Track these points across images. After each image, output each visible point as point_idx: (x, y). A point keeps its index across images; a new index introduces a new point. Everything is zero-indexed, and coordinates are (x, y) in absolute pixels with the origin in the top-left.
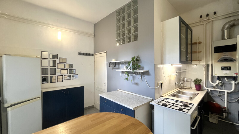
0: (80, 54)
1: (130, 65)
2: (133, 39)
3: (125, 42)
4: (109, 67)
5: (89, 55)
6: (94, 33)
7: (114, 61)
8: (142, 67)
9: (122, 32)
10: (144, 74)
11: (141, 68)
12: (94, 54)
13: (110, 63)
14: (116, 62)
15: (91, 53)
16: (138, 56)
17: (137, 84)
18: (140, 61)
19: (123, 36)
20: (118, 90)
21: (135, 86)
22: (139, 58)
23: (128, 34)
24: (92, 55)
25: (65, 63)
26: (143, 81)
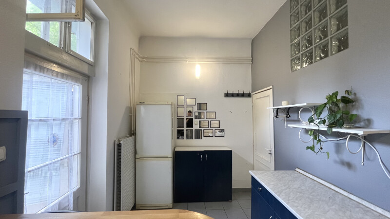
0: (227, 95)
1: (321, 113)
2: (335, 49)
3: (313, 61)
4: (276, 117)
5: (243, 95)
6: (252, 57)
7: (284, 105)
8: (364, 120)
9: (303, 39)
10: (370, 139)
11: (362, 124)
12: (252, 94)
13: (278, 109)
14: (290, 108)
15: (247, 92)
16: (349, 89)
17: (349, 165)
18: (357, 104)
19: (307, 48)
20: (297, 169)
21: (345, 169)
22: (355, 94)
23: (321, 39)
24: (249, 95)
25: (205, 111)
26: (368, 159)
